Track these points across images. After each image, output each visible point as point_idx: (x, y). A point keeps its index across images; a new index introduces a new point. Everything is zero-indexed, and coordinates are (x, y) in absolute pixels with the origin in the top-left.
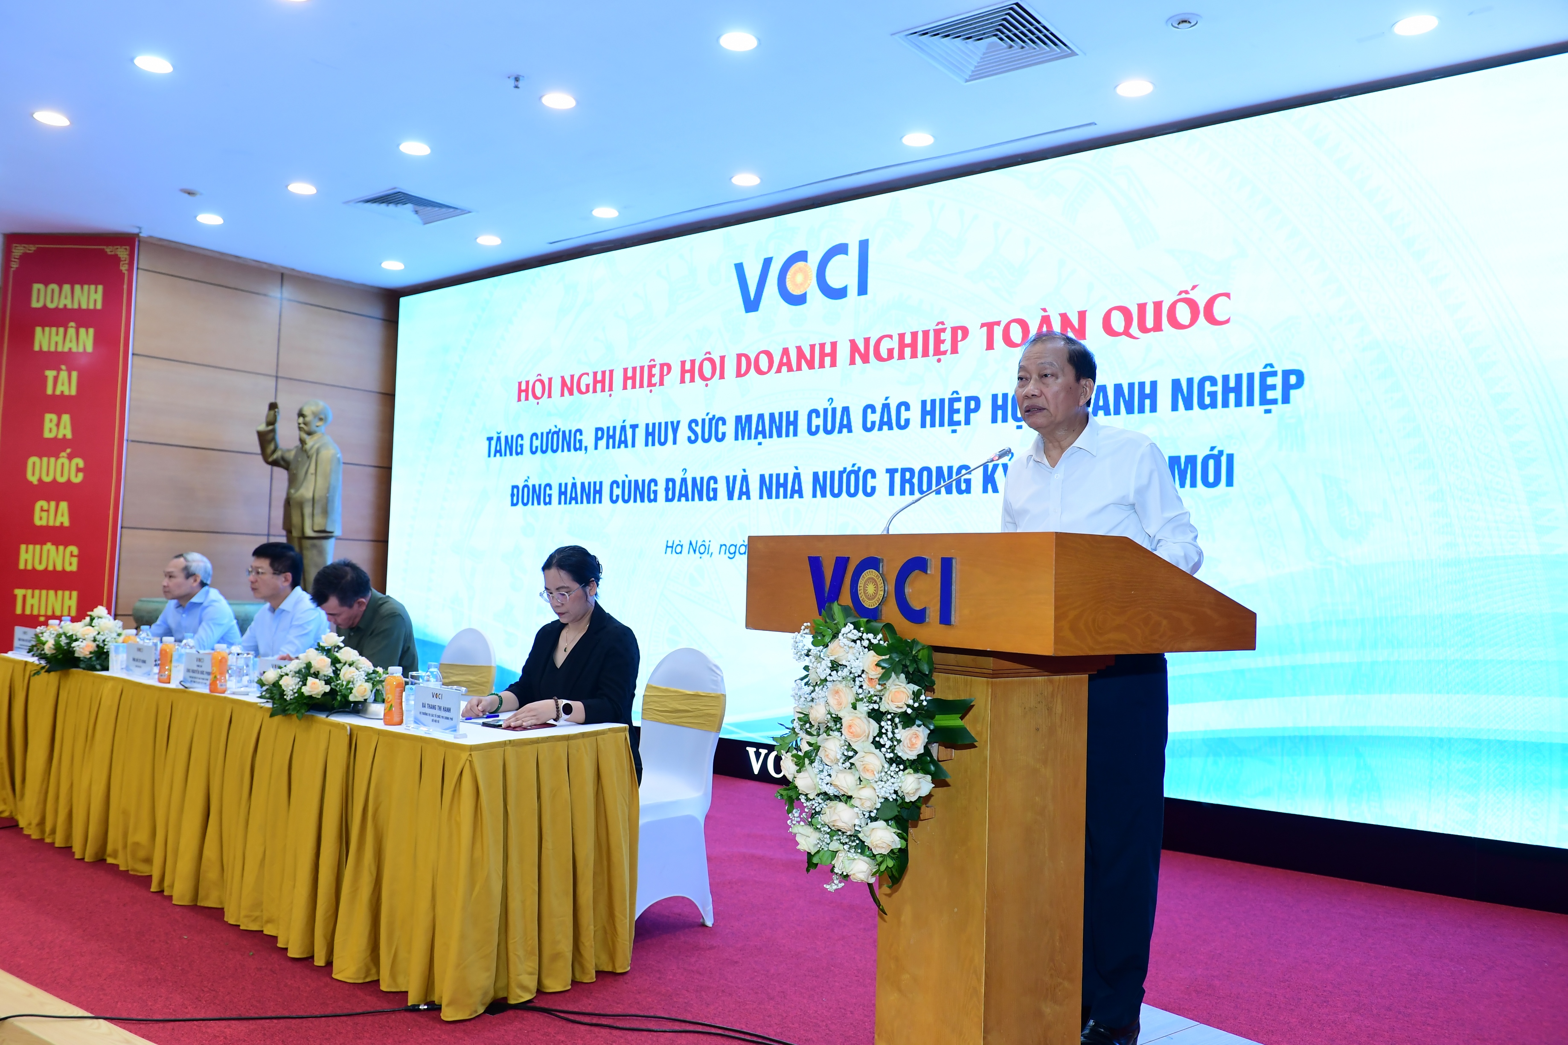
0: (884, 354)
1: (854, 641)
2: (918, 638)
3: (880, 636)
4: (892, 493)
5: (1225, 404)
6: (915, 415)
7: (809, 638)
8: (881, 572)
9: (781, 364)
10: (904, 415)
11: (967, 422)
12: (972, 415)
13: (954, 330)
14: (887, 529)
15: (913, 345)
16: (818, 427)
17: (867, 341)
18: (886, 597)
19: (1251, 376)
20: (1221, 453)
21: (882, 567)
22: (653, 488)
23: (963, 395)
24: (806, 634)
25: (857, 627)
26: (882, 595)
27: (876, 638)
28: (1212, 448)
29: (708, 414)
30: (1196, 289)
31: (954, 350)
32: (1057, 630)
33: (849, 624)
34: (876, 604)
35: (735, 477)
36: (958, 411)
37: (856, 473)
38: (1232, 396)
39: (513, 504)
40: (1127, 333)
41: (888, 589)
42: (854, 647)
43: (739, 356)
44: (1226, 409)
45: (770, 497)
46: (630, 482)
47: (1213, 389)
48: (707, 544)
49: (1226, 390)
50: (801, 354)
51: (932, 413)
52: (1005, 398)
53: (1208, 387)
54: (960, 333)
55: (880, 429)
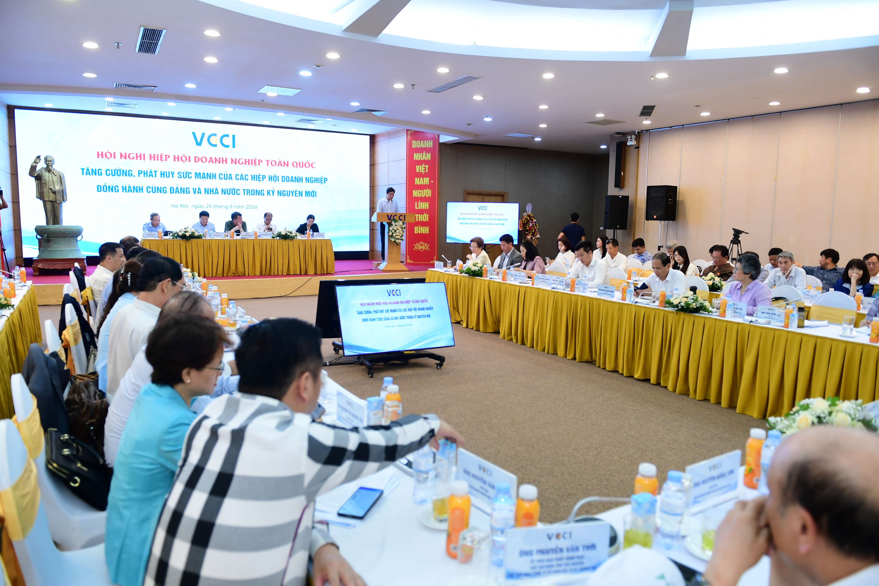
0: (241, 163)
4: (244, 194)
6: (250, 177)
9: (210, 161)
10: (247, 177)
11: (263, 180)
12: (264, 179)
15: (249, 162)
16: (222, 178)
17: (236, 159)
19: (319, 178)
22: (165, 189)
23: (262, 175)
29: (185, 171)
30: (309, 161)
31: (259, 164)
35: (196, 188)
36: (260, 178)
37: (234, 190)
38: (316, 181)
39: (98, 191)
40: (297, 167)
43: (195, 157)
44: (315, 183)
46: (155, 187)
48: (187, 205)
49: (315, 180)
50: (216, 159)
51: (254, 178)
52: (272, 176)
53: (312, 179)
54: (260, 161)
55: (241, 180)
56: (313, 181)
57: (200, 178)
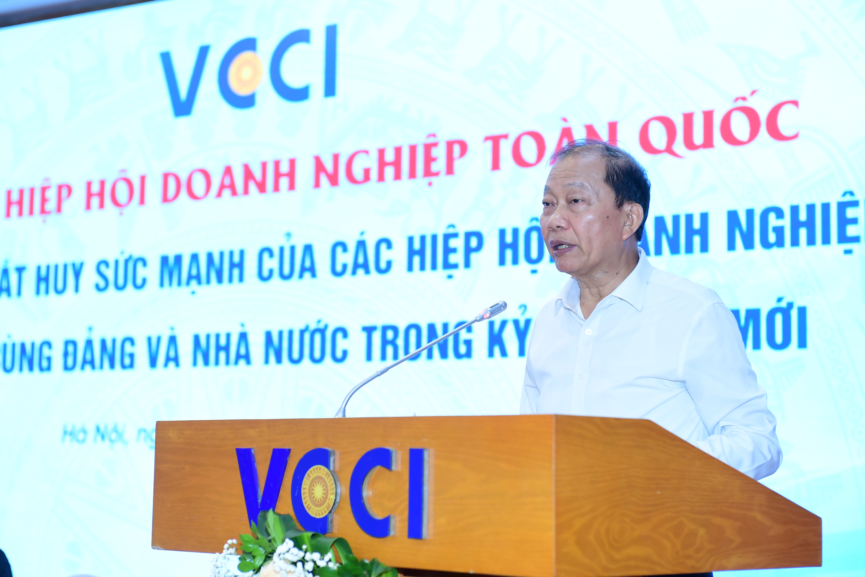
0: (359, 175)
1: (295, 564)
2: (380, 558)
3: (329, 555)
4: (369, 357)
5: (795, 242)
6: (399, 255)
7: (235, 560)
8: (332, 468)
9: (222, 187)
10: (385, 255)
11: (467, 264)
12: (473, 255)
13: (450, 145)
14: (342, 410)
15: (397, 164)
16: (271, 272)
17: (336, 158)
18: (339, 502)
19: (826, 207)
20: (790, 305)
21: (334, 462)
22: (46, 352)
23: (461, 230)
24: (231, 554)
25: (298, 544)
26: (333, 501)
27: (323, 559)
28: (780, 300)
29: (122, 253)
30: (756, 95)
31: (450, 170)
32: (559, 544)
33: (287, 540)
34: (325, 512)
35: (159, 339)
36: (454, 250)
37: (322, 332)
38: (803, 232)
40: (669, 150)
41: (341, 491)
42: (294, 572)
43: (166, 176)
44: (795, 249)
45: (206, 362)
46: (13, 345)
47: (779, 223)
48: (120, 428)
49: (796, 224)
50: (248, 174)
51: (422, 253)
52: (515, 232)
53: (773, 221)
54: (457, 149)
55: (354, 273)
56: (779, 231)
57: (179, 283)
